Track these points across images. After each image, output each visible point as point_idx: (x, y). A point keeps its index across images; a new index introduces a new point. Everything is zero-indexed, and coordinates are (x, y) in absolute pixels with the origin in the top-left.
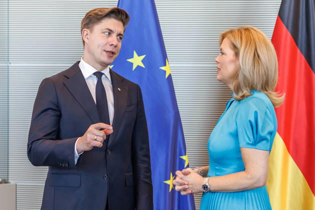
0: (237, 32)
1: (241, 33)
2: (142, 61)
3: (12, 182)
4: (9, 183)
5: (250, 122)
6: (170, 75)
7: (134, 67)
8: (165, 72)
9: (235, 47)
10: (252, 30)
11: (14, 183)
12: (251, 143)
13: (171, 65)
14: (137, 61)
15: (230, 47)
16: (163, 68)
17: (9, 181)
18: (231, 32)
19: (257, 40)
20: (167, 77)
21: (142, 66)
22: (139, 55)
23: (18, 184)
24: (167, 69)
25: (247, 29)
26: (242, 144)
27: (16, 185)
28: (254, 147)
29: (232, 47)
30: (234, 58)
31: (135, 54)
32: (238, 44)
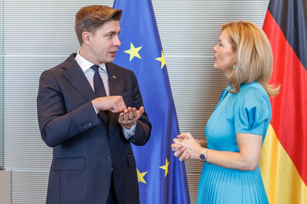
0: (236, 26)
1: (240, 29)
2: (139, 52)
3: (7, 168)
4: (5, 169)
5: (246, 109)
6: (165, 66)
7: (131, 58)
8: (161, 62)
9: (232, 41)
10: (251, 27)
11: (10, 170)
12: (247, 128)
13: (166, 56)
14: (134, 52)
15: (229, 40)
16: (159, 59)
17: (5, 168)
18: (231, 25)
19: (255, 37)
20: (162, 67)
21: (139, 57)
22: (136, 46)
23: (13, 171)
24: (163, 60)
25: (246, 24)
26: (238, 129)
27: (11, 172)
28: (249, 132)
29: (230, 40)
30: (231, 51)
31: (132, 46)
32: (236, 39)
